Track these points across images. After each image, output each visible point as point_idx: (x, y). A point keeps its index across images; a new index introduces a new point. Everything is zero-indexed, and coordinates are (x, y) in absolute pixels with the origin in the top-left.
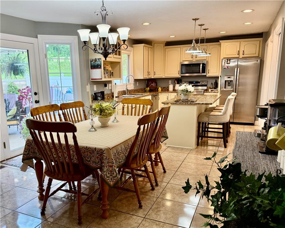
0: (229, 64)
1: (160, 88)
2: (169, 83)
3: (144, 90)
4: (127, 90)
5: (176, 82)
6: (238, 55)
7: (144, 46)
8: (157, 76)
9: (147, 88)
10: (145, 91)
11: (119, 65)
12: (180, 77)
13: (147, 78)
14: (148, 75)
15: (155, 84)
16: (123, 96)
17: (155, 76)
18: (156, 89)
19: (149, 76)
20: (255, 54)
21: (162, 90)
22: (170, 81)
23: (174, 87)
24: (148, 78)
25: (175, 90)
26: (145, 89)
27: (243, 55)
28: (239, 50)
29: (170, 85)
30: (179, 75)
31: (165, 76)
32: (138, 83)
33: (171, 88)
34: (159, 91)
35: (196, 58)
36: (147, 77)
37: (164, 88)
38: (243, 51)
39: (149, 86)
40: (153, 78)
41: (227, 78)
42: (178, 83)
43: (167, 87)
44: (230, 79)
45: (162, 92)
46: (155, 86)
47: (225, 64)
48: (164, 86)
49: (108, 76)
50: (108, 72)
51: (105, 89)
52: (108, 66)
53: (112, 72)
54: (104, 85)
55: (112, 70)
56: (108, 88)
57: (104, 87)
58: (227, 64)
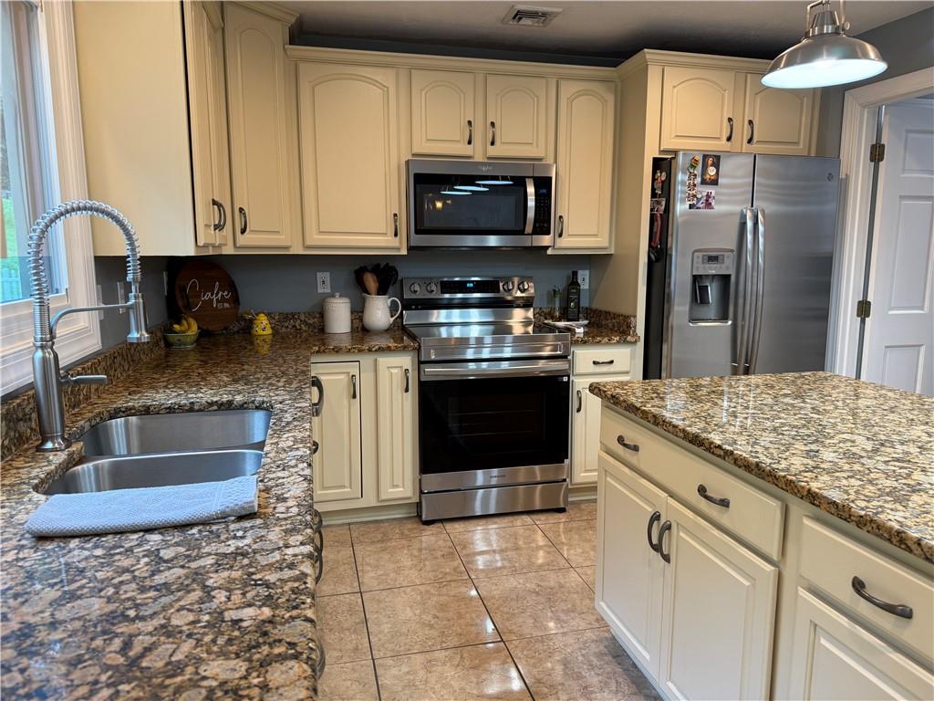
0: (715, 182)
1: (262, 319)
2: (320, 291)
5: (373, 285)
6: (728, 139)
8: (254, 241)
9: (179, 323)
12: (404, 252)
14: (217, 228)
15: (226, 294)
17: (243, 240)
19: (219, 237)
20: (797, 143)
21: (279, 334)
23: (358, 311)
24: (211, 252)
25: (368, 331)
27: (748, 142)
28: (731, 115)
29: (332, 300)
30: (394, 242)
31: (308, 242)
35: (493, 143)
37: (286, 317)
38: (750, 122)
39: (188, 307)
40: (227, 250)
41: (703, 263)
42: (382, 291)
43: (309, 314)
44: (718, 266)
45: (317, 348)
46: (226, 305)
47: (695, 185)
48: (288, 309)
58: (704, 182)
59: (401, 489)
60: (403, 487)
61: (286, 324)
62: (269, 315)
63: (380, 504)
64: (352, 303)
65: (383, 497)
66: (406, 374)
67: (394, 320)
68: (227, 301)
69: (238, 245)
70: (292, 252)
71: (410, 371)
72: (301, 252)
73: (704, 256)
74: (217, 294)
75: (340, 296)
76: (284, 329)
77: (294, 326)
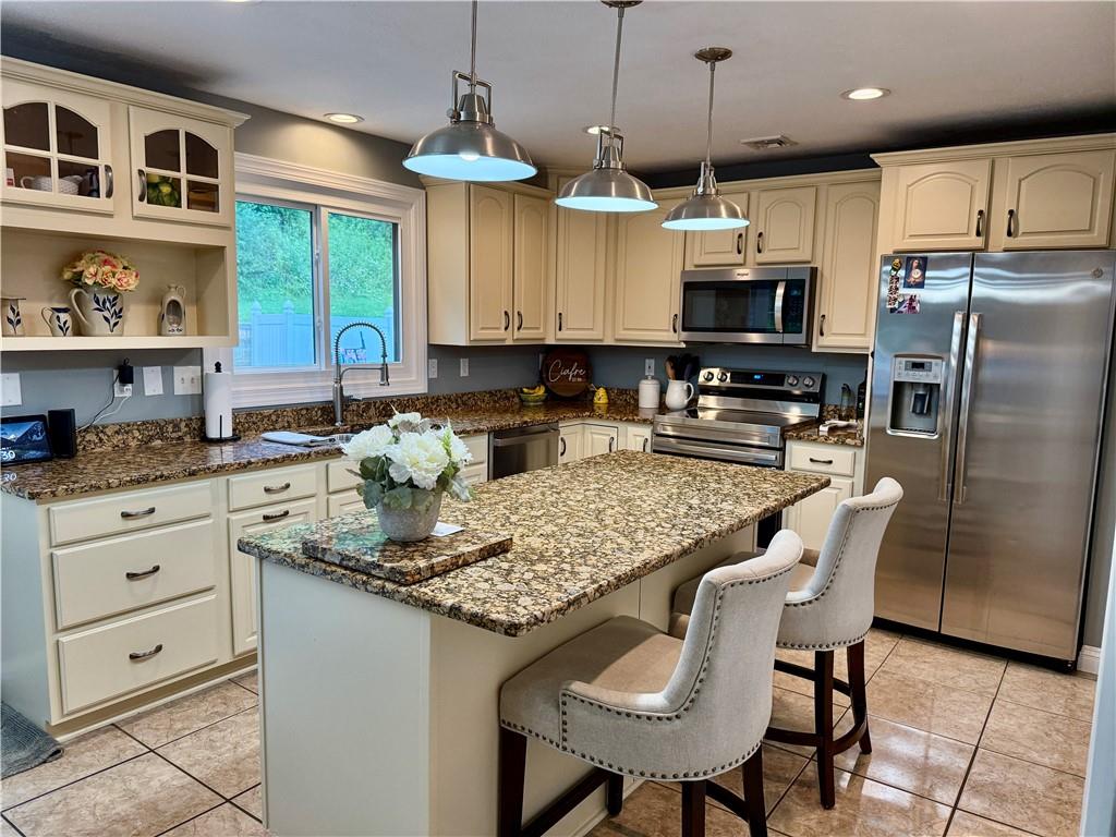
0: (920, 285)
1: (602, 392)
2: (645, 374)
3: (516, 400)
5: (670, 372)
6: (978, 234)
9: (531, 388)
10: (522, 401)
12: (683, 346)
13: (502, 340)
14: (507, 329)
15: (582, 372)
16: (265, 440)
17: (560, 335)
19: (520, 334)
20: (1090, 230)
21: (611, 404)
22: (650, 363)
23: (663, 392)
25: (669, 409)
26: (521, 391)
27: (1009, 234)
28: (984, 207)
29: (644, 382)
30: (676, 337)
32: (463, 362)
33: (648, 393)
34: (597, 408)
35: (759, 251)
38: (1011, 212)
39: (549, 379)
40: (550, 341)
41: (906, 369)
42: (678, 377)
44: (925, 373)
46: (579, 380)
47: (897, 289)
49: (115, 324)
50: (115, 299)
51: (128, 394)
52: (107, 268)
53: (170, 303)
54: (116, 373)
55: (173, 290)
56: (160, 391)
57: (117, 385)
58: (908, 285)
61: (621, 397)
62: (609, 390)
64: (659, 385)
66: (645, 443)
68: (581, 377)
71: (649, 440)
73: (907, 362)
74: (574, 371)
75: (651, 379)
77: (626, 400)
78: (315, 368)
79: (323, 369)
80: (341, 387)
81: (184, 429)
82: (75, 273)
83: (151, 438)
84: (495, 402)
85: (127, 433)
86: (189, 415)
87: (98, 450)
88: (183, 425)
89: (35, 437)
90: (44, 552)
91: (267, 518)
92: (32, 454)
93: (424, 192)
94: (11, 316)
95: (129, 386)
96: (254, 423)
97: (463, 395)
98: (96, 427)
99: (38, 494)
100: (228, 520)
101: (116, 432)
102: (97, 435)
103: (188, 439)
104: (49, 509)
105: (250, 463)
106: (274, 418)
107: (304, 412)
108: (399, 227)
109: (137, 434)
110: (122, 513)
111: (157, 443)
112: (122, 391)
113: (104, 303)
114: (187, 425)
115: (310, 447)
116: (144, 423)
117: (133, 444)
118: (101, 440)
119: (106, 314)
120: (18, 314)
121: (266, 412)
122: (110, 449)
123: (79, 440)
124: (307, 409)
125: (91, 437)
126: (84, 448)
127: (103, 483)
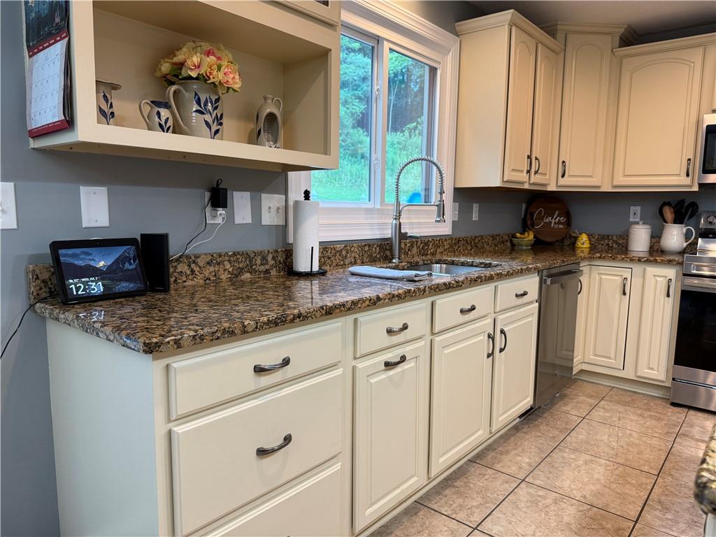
1: (584, 237)
2: (631, 220)
3: (509, 244)
4: (403, 236)
5: (669, 216)
7: (511, 25)
8: (572, 182)
9: (522, 233)
10: (513, 245)
11: (322, 75)
12: (696, 188)
13: (522, 183)
14: (528, 172)
15: (562, 219)
16: (353, 274)
17: (562, 182)
18: (567, 242)
19: (534, 179)
21: (593, 248)
22: (636, 210)
24: (526, 186)
25: (663, 252)
26: (514, 236)
29: (634, 227)
30: (688, 181)
31: (616, 183)
32: (476, 207)
34: (579, 252)
36: (525, 181)
37: (603, 237)
39: (533, 225)
40: (552, 188)
43: (620, 236)
45: (598, 255)
46: (561, 226)
48: (604, 231)
49: (217, 132)
50: (217, 100)
51: (219, 221)
52: (212, 59)
53: (267, 115)
54: (207, 195)
55: (270, 101)
56: (249, 220)
57: (209, 209)
59: (656, 372)
60: (658, 371)
61: (602, 242)
62: (590, 236)
63: (637, 379)
64: (652, 228)
65: (639, 374)
66: (669, 282)
67: (688, 245)
68: (562, 224)
69: (559, 185)
70: (602, 190)
71: (673, 281)
72: (610, 190)
74: (556, 218)
75: (643, 224)
76: (600, 246)
77: (608, 244)
78: (370, 205)
79: (378, 206)
80: (400, 224)
81: (272, 262)
82: (175, 64)
83: (241, 271)
84: (496, 245)
85: (219, 264)
86: (275, 248)
87: (189, 283)
88: (270, 257)
89: (127, 266)
90: (160, 429)
91: (389, 365)
92: (124, 286)
93: (459, 39)
94: (105, 107)
95: (221, 211)
96: (329, 258)
97: (476, 237)
98: (188, 257)
99: (158, 345)
100: (354, 368)
101: (208, 263)
102: (189, 266)
103: (273, 272)
104: (168, 366)
105: (378, 298)
106: (344, 253)
107: (367, 248)
108: (439, 72)
109: (228, 266)
110: (255, 367)
111: (247, 276)
112: (214, 217)
113: (206, 104)
114: (274, 258)
115: (415, 281)
116: (234, 254)
117: (224, 276)
118: (193, 271)
119: (208, 117)
120: (111, 106)
121: (338, 247)
122: (202, 282)
123: (171, 270)
124: (369, 246)
125: (182, 267)
126: (176, 280)
127: (237, 326)
